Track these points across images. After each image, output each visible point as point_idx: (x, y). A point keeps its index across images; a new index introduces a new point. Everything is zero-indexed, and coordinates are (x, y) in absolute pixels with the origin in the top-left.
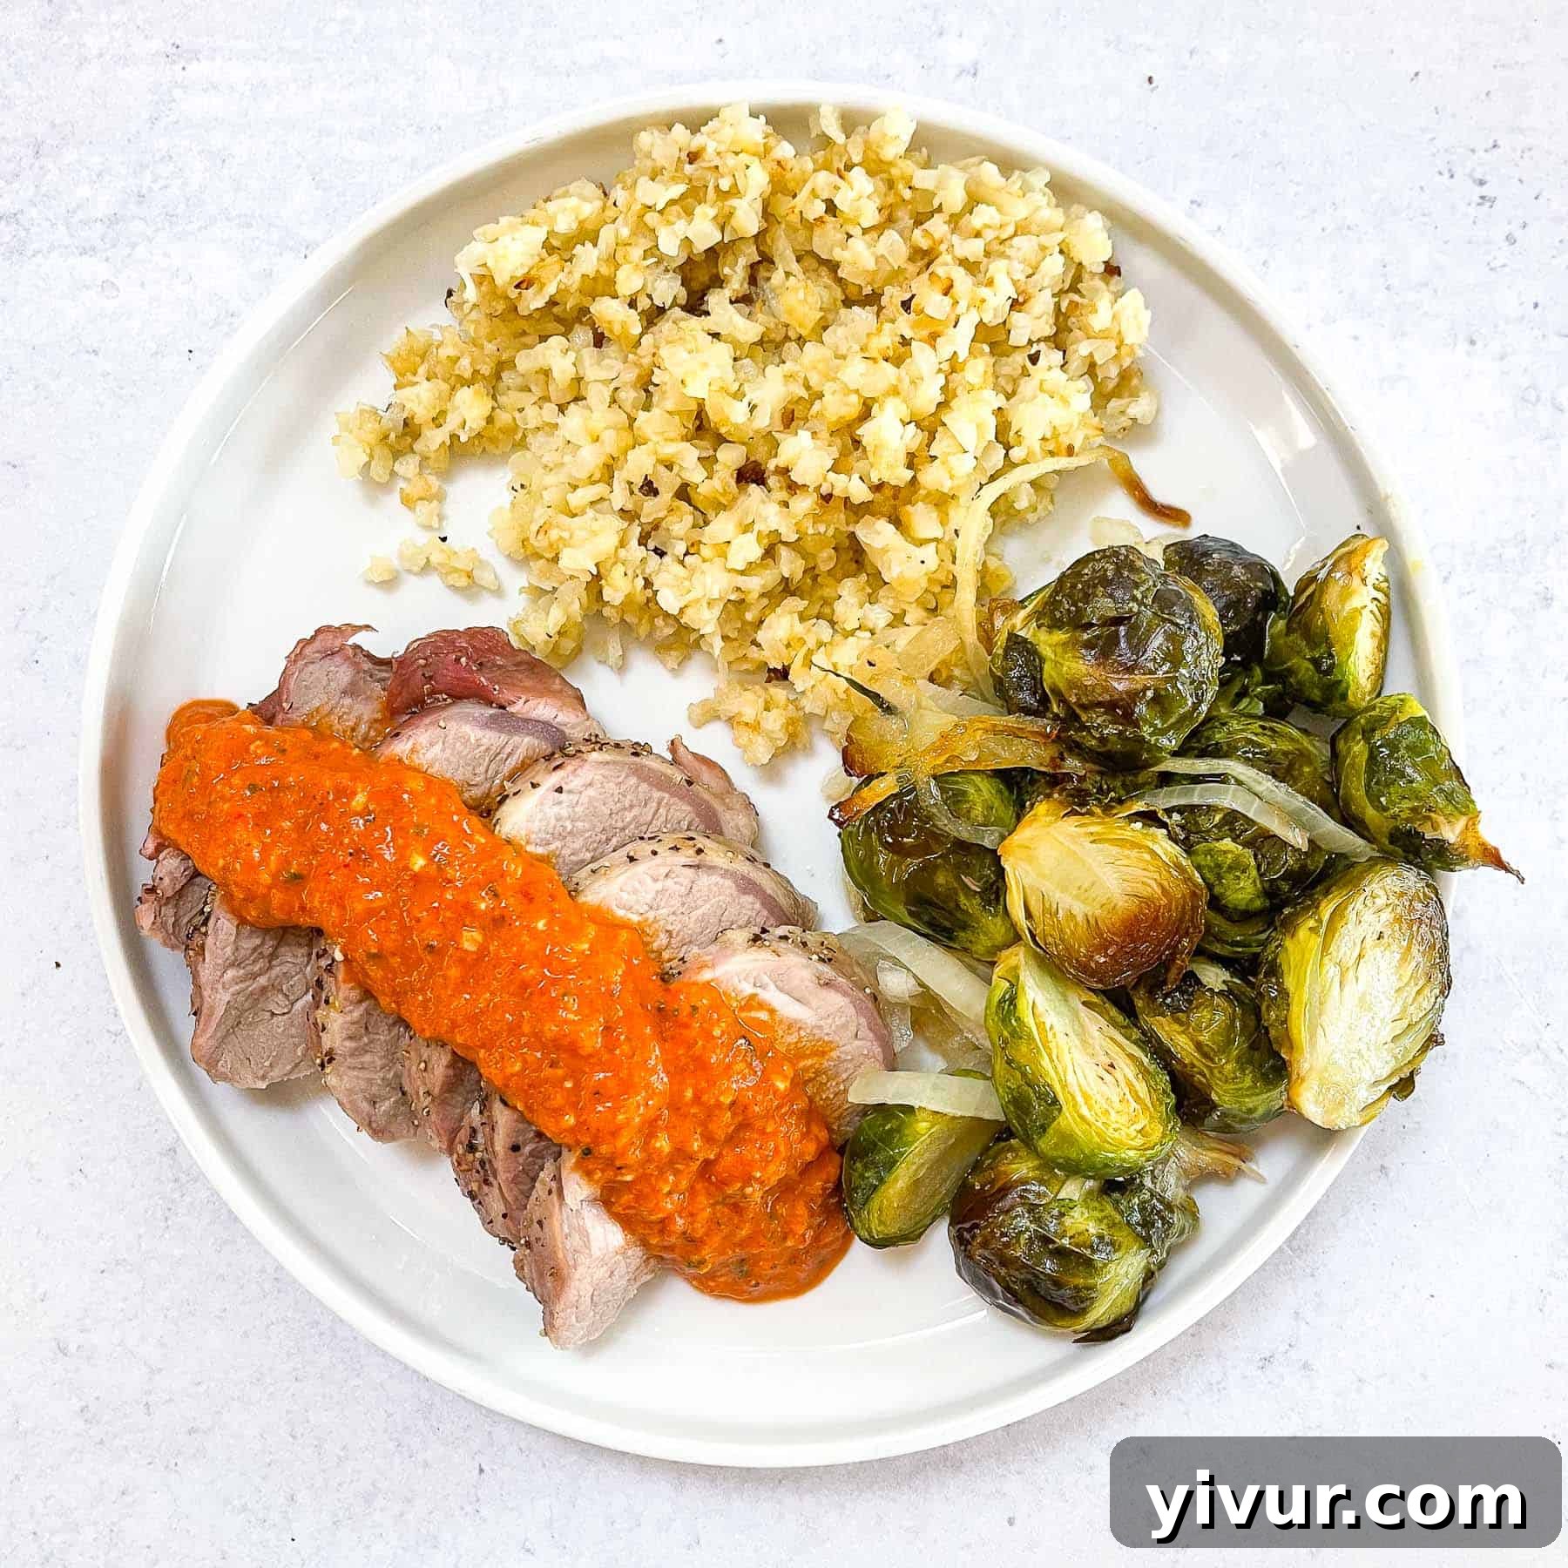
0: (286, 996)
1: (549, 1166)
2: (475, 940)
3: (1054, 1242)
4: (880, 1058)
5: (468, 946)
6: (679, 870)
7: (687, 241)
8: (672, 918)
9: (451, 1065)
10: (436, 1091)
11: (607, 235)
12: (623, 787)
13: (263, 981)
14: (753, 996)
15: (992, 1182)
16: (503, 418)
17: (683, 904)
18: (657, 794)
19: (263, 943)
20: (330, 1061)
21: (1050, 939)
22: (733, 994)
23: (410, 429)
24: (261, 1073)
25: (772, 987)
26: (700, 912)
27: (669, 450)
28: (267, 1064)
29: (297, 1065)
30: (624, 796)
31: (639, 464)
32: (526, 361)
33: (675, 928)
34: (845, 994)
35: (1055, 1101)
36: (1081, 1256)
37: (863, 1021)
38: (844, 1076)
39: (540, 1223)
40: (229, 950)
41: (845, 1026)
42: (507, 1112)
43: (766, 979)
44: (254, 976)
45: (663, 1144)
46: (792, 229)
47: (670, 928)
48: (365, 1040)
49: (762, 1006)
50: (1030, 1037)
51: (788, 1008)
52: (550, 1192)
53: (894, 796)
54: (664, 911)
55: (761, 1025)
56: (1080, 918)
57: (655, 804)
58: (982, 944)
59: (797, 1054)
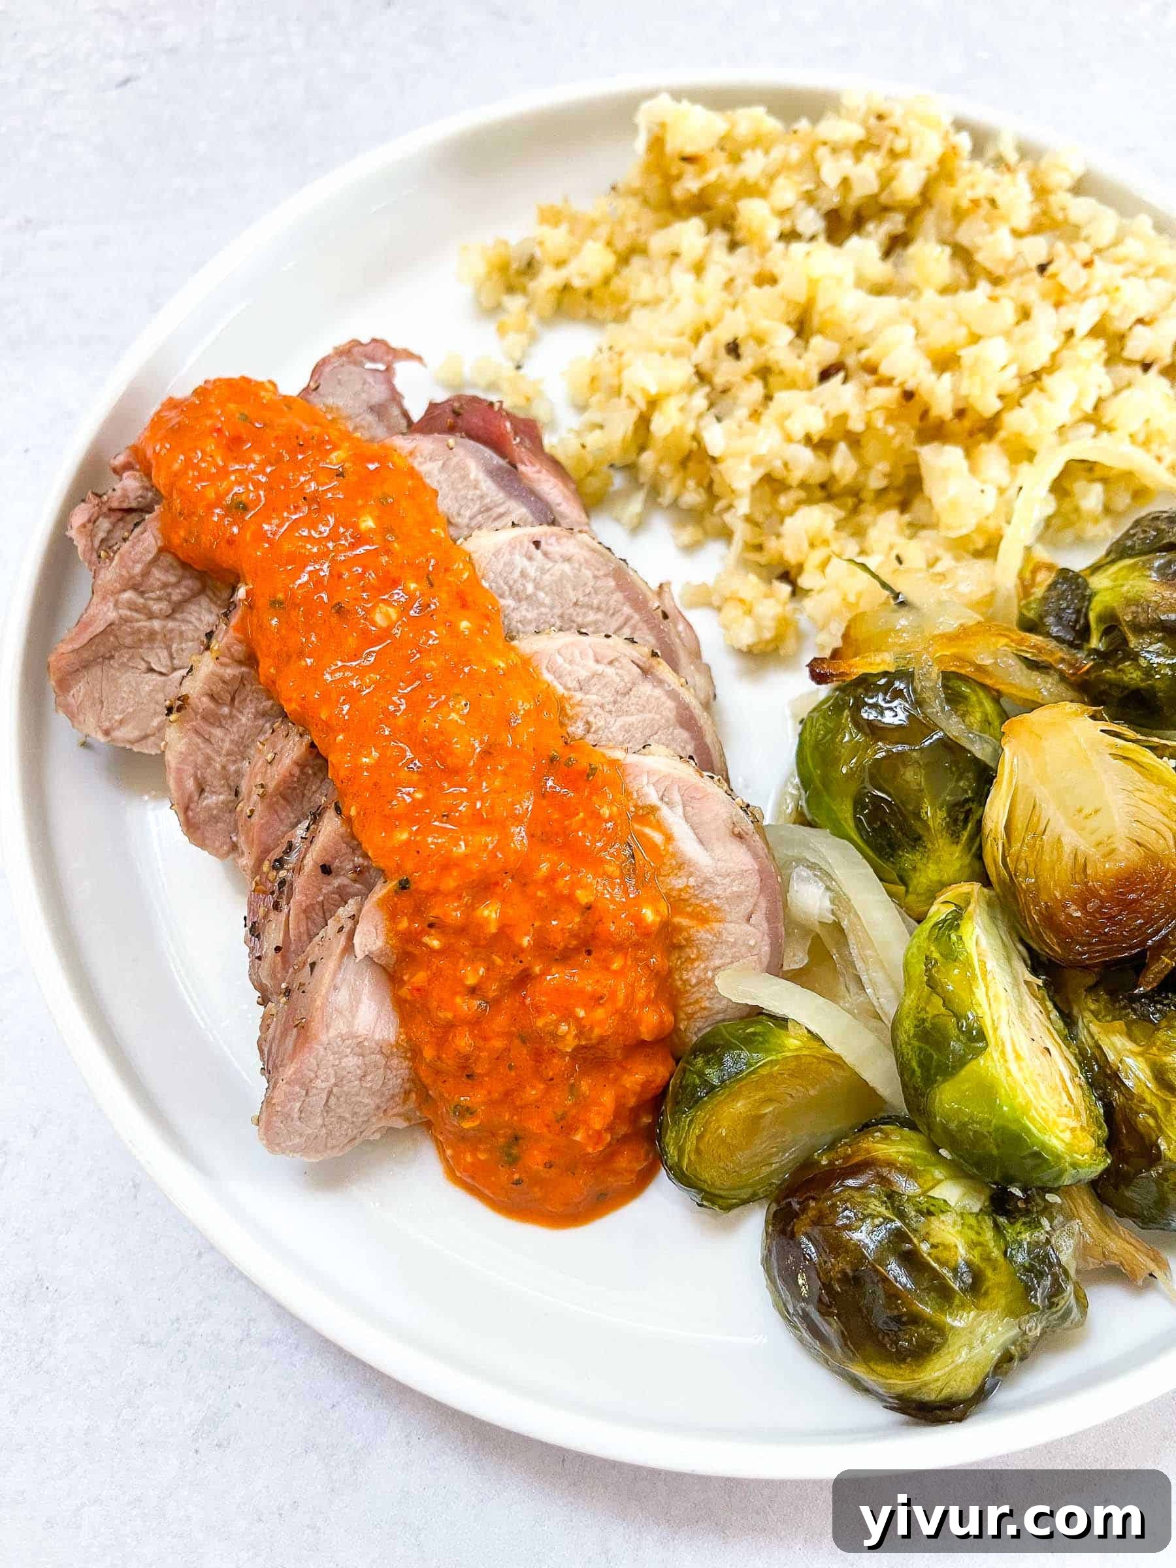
0: (171, 657)
1: (351, 906)
2: (388, 616)
3: (911, 1242)
4: (765, 960)
5: (379, 618)
6: (626, 662)
7: (845, 182)
8: (597, 710)
9: (301, 765)
10: (271, 786)
11: (777, 153)
12: (599, 583)
13: (156, 624)
14: (653, 809)
15: (847, 1158)
16: (617, 284)
17: (615, 702)
18: (627, 610)
19: (177, 585)
20: (179, 709)
21: (1022, 866)
22: (635, 796)
23: (530, 267)
24: (107, 724)
25: (680, 810)
26: (630, 719)
27: (764, 324)
28: (118, 717)
29: (145, 737)
30: (596, 593)
31: (733, 326)
32: (659, 242)
33: (597, 723)
34: (756, 856)
35: (982, 1036)
36: (936, 1275)
37: (763, 904)
38: (717, 962)
39: (313, 965)
40: (138, 568)
41: (739, 897)
42: (337, 821)
43: (677, 797)
44: (151, 616)
45: (490, 913)
46: (941, 217)
47: (591, 719)
48: (226, 710)
49: (659, 826)
50: (968, 965)
51: (687, 844)
52: (341, 930)
53: (885, 674)
54: (593, 698)
55: (652, 847)
56: (1067, 849)
57: (621, 620)
58: (927, 874)
59: (677, 902)
